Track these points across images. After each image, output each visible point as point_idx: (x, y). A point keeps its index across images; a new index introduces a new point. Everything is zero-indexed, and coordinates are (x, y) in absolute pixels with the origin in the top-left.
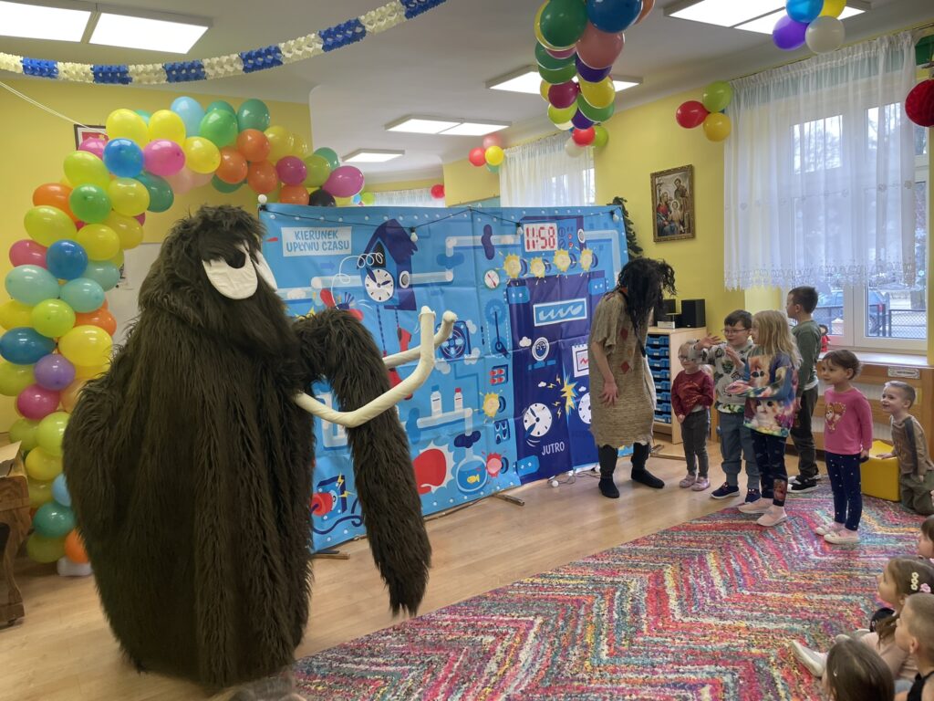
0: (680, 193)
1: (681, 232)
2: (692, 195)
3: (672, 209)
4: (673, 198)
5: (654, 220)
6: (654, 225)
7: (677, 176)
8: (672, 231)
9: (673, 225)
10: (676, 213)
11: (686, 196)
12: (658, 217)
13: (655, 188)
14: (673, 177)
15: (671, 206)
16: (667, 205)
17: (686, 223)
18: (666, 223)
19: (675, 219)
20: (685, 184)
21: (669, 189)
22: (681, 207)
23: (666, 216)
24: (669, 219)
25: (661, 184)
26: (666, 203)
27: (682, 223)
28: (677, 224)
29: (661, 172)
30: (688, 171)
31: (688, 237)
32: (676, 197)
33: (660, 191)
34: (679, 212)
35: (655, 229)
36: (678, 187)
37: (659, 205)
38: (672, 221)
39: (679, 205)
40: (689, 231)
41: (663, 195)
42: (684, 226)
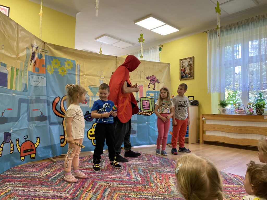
0: (189, 65)
1: (189, 77)
2: (194, 66)
3: (186, 70)
4: (187, 66)
5: (180, 73)
6: (180, 75)
7: (189, 60)
8: (186, 77)
10: (188, 71)
11: (191, 66)
12: (181, 72)
16: (185, 69)
17: (191, 74)
18: (184, 74)
19: (187, 73)
20: (191, 62)
22: (190, 69)
23: (184, 72)
25: (183, 63)
26: (184, 68)
27: (190, 74)
28: (188, 75)
29: (183, 59)
30: (193, 59)
31: (192, 79)
32: (188, 66)
33: (182, 65)
34: (189, 71)
35: (180, 76)
36: (189, 63)
37: (182, 69)
38: (186, 74)
39: (189, 69)
40: (192, 77)
41: (184, 66)
42: (190, 75)
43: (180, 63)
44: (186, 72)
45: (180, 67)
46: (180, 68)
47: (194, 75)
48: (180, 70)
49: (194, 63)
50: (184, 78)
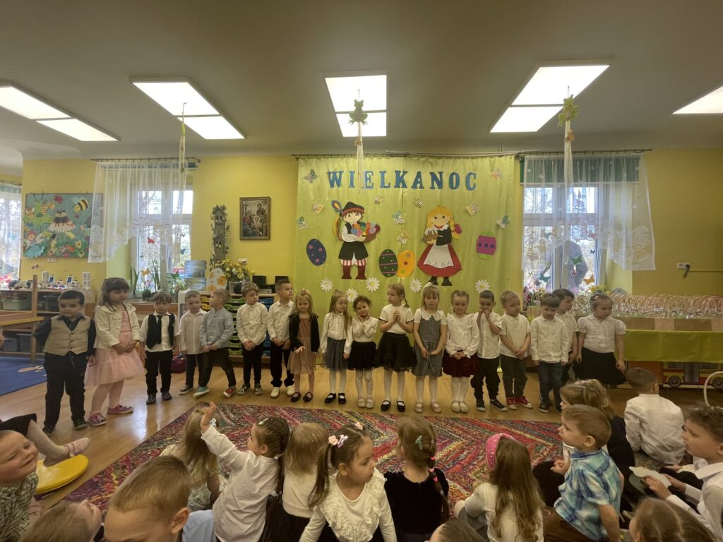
0: (261, 212)
1: (260, 235)
2: (270, 214)
3: (254, 221)
4: (256, 214)
5: (241, 226)
6: (241, 229)
7: (259, 202)
8: (254, 234)
9: (254, 230)
10: (257, 223)
11: (265, 215)
12: (244, 225)
13: (243, 207)
15: (254, 219)
17: (264, 230)
18: (250, 229)
19: (256, 227)
20: (265, 207)
21: (253, 209)
23: (250, 225)
24: (252, 226)
25: (247, 205)
26: (250, 217)
27: (261, 230)
28: (258, 231)
29: (247, 198)
30: (267, 200)
31: (266, 239)
32: (258, 213)
33: (246, 209)
34: (259, 223)
35: (240, 231)
36: (260, 209)
37: (245, 217)
38: (254, 228)
39: (260, 219)
40: (266, 235)
41: (248, 212)
42: (262, 232)
43: (240, 205)
45: (241, 213)
46: (241, 215)
47: (270, 232)
48: (241, 218)
49: (269, 210)
50: (248, 235)
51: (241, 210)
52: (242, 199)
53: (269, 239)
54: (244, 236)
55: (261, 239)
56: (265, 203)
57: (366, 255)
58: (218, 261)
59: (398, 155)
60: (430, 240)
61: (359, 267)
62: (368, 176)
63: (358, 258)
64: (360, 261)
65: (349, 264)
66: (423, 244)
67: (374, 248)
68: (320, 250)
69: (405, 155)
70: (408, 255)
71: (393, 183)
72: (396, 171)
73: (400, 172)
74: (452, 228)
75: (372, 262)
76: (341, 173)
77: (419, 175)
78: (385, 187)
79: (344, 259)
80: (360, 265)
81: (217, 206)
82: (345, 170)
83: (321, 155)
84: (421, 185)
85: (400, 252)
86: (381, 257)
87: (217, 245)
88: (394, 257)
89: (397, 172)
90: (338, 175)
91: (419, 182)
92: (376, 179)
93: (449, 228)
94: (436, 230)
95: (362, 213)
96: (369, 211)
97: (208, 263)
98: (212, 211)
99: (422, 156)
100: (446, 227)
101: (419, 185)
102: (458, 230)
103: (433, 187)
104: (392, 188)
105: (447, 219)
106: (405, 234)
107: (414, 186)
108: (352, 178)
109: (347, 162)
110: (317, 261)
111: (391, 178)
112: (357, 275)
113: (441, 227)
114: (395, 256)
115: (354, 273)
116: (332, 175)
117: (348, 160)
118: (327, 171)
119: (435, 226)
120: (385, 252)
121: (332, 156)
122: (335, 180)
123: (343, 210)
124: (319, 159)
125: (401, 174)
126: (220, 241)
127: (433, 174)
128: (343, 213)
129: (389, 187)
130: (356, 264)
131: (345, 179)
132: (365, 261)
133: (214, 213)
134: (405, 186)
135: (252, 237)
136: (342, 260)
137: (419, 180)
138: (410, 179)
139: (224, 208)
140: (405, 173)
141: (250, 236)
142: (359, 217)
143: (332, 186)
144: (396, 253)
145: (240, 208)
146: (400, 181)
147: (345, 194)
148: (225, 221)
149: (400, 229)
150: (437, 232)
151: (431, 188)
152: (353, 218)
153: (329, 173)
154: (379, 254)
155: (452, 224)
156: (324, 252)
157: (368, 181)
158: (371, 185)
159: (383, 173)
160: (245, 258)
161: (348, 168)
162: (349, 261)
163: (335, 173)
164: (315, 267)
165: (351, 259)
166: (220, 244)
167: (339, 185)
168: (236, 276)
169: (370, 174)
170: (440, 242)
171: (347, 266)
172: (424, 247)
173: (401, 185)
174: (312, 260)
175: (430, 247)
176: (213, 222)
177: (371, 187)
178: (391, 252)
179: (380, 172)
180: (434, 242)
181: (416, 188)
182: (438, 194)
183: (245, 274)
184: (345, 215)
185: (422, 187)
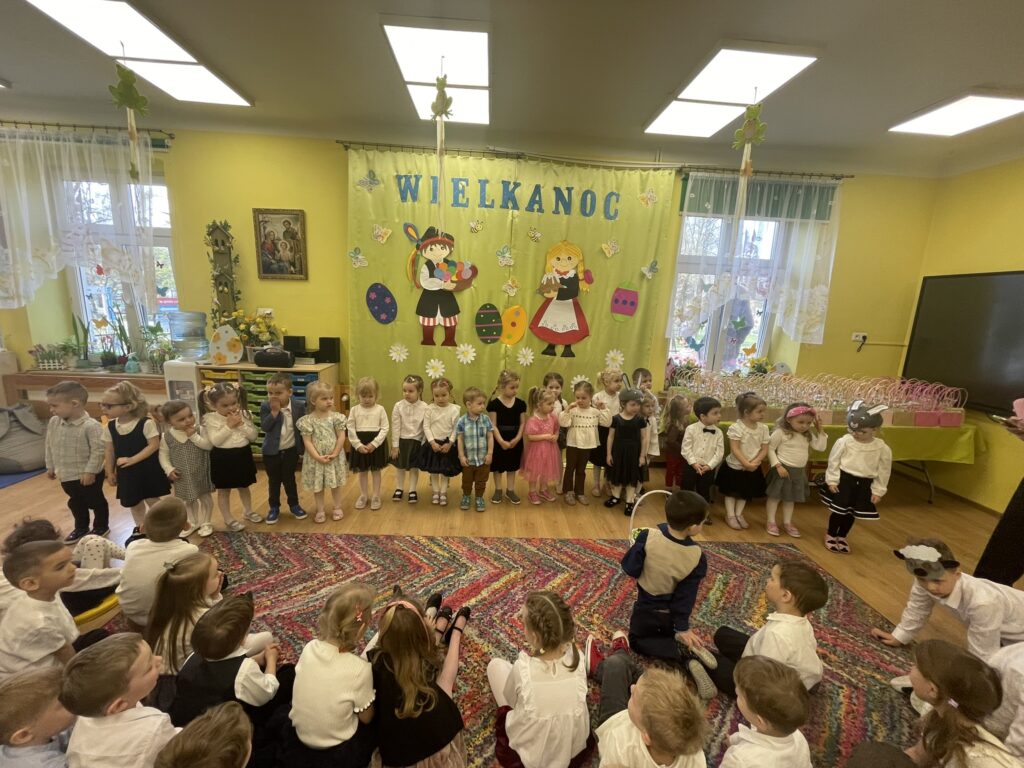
0: (290, 234)
2: (305, 239)
3: (280, 248)
4: (282, 238)
5: (258, 256)
6: (258, 261)
7: (286, 217)
8: (281, 270)
9: (282, 264)
10: (285, 253)
11: (297, 239)
12: (264, 255)
13: (259, 225)
14: (282, 219)
15: (279, 246)
16: (274, 244)
17: (297, 264)
19: (284, 259)
20: (296, 227)
21: (277, 229)
22: (291, 248)
23: (273, 254)
25: (266, 222)
26: (273, 242)
27: (293, 264)
28: (287, 265)
29: (266, 210)
30: (300, 216)
31: (301, 279)
32: (285, 238)
33: (265, 228)
34: (289, 253)
35: (259, 265)
36: (288, 229)
37: (264, 242)
38: (280, 260)
39: (289, 246)
40: (301, 272)
41: (269, 233)
42: (294, 267)
43: (255, 221)
44: (278, 255)
45: (256, 235)
46: (257, 239)
47: (307, 268)
48: (257, 243)
50: (273, 272)
51: (256, 230)
52: (257, 212)
53: (306, 278)
54: (264, 272)
55: (293, 279)
56: (297, 220)
57: (457, 311)
58: (225, 314)
59: (506, 156)
60: (549, 292)
61: (446, 328)
62: (460, 186)
63: (445, 315)
64: (447, 320)
65: (431, 324)
66: (539, 296)
67: (469, 302)
68: (388, 300)
69: (518, 157)
70: (517, 313)
71: (499, 202)
72: (503, 182)
73: (509, 183)
74: (581, 276)
75: (465, 321)
76: (418, 178)
77: (537, 189)
78: (486, 206)
79: (424, 316)
80: (448, 325)
81: (214, 222)
82: (424, 173)
83: (385, 145)
84: (540, 206)
85: (506, 307)
86: (478, 315)
87: (221, 288)
88: (497, 316)
89: (506, 184)
90: (413, 180)
91: (536, 202)
92: (472, 192)
93: (576, 275)
94: (558, 277)
95: (451, 246)
96: (461, 243)
97: (209, 316)
98: (205, 231)
99: (543, 160)
100: (571, 274)
101: (536, 207)
102: (589, 279)
103: (556, 212)
104: (497, 210)
105: (575, 261)
106: (513, 282)
107: (530, 208)
108: (435, 189)
109: (427, 161)
110: (383, 316)
111: (495, 192)
112: (444, 339)
113: (565, 273)
114: (498, 314)
115: (439, 336)
116: (403, 181)
117: (429, 158)
118: (395, 174)
119: (556, 270)
120: (484, 307)
121: (402, 148)
122: (408, 189)
123: (423, 239)
124: (382, 151)
125: (511, 186)
126: (225, 281)
127: (558, 190)
128: (420, 243)
129: (491, 206)
130: (443, 324)
131: (424, 188)
132: (455, 319)
133: (209, 234)
134: (516, 207)
135: (278, 275)
136: (421, 318)
137: (537, 199)
138: (524, 194)
139: (226, 226)
140: (517, 185)
141: (275, 272)
142: (445, 253)
143: (404, 199)
144: (501, 309)
145: (255, 226)
146: (509, 199)
147: (424, 213)
148: (229, 248)
149: (507, 275)
150: (559, 281)
151: (554, 212)
152: (437, 254)
153: (399, 178)
154: (476, 310)
155: (581, 269)
156: (393, 304)
157: (461, 195)
158: (465, 201)
159: (483, 183)
160: (268, 307)
161: (428, 171)
162: (432, 320)
163: (408, 178)
164: (381, 326)
165: (434, 316)
166: (226, 286)
167: (415, 198)
168: (257, 336)
169: (464, 183)
170: (562, 296)
171: (428, 326)
172: (540, 301)
173: (510, 205)
174: (376, 315)
175: (548, 301)
176: (210, 250)
177: (466, 205)
178: (493, 307)
179: (480, 181)
180: (554, 294)
181: (533, 210)
182: (564, 222)
183: (271, 333)
184: (425, 247)
185: (540, 210)
